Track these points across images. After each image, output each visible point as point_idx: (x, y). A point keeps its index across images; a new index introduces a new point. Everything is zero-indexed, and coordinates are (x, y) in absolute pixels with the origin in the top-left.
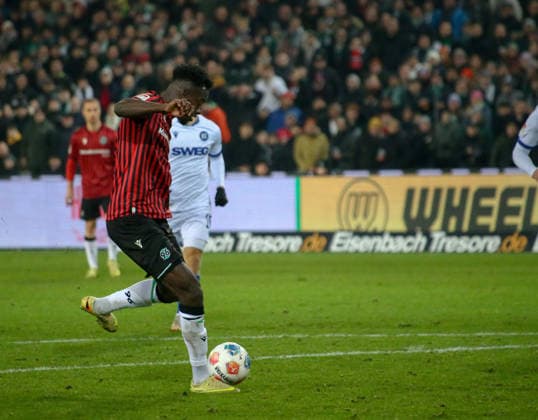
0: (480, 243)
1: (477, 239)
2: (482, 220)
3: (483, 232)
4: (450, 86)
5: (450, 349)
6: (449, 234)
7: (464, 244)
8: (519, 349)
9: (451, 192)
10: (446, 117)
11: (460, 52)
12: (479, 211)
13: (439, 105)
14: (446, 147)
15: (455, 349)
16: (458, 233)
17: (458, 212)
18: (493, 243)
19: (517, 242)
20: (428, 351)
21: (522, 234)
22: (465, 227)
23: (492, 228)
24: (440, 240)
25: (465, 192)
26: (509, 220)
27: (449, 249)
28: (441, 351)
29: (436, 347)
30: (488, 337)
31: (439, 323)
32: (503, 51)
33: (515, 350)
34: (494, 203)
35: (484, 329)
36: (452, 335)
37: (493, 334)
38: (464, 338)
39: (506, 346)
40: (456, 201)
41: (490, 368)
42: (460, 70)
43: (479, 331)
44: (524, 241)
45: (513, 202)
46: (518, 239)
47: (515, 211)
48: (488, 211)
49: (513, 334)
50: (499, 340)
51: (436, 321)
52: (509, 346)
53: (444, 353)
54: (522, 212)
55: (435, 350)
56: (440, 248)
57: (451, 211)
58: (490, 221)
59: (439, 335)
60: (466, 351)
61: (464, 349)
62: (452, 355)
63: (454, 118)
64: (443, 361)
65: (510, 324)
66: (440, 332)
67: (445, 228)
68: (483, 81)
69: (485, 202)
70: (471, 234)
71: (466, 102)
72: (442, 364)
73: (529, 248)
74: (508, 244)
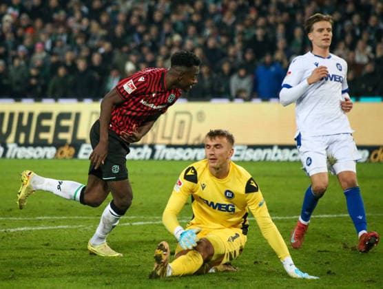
0: (42, 152)
1: (39, 149)
2: (43, 136)
3: (44, 144)
4: (19, 40)
5: (19, 229)
6: (20, 145)
7: (30, 152)
8: (67, 228)
9: (21, 115)
10: (17, 62)
11: (24, 16)
12: (41, 129)
13: (12, 53)
14: (18, 83)
15: (22, 229)
16: (26, 145)
17: (26, 130)
18: (51, 152)
19: (67, 151)
20: (3, 230)
21: (71, 145)
22: (31, 140)
23: (50, 141)
24: (13, 149)
25: (31, 115)
26: (62, 136)
27: (19, 156)
28: (12, 230)
29: (9, 227)
30: (45, 220)
31: (11, 210)
32: (56, 16)
33: (65, 230)
34: (51, 123)
35: (43, 214)
36: (20, 219)
37: (49, 218)
38: (28, 221)
39: (59, 227)
40: (25, 122)
41: (46, 243)
42: (25, 28)
43: (40, 216)
44: (72, 150)
45: (64, 123)
46: (69, 149)
47: (66, 129)
48: (47, 129)
49: (63, 217)
50: (54, 222)
51: (8, 208)
52: (61, 227)
53: (14, 232)
54: (71, 130)
55: (7, 230)
56: (13, 156)
57: (21, 128)
58: (48, 136)
59: (11, 218)
60: (30, 231)
61: (29, 228)
62: (20, 233)
63: (23, 63)
64: (13, 238)
65: (61, 210)
66: (11, 216)
67: (17, 140)
68: (43, 37)
69: (45, 123)
70: (35, 145)
71: (31, 51)
72: (13, 239)
73: (76, 155)
74: (62, 153)
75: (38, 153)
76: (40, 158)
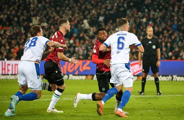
19: (90, 77)
73: (92, 79)
74: (88, 78)
75: (80, 78)
76: (80, 80)
